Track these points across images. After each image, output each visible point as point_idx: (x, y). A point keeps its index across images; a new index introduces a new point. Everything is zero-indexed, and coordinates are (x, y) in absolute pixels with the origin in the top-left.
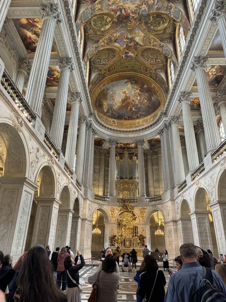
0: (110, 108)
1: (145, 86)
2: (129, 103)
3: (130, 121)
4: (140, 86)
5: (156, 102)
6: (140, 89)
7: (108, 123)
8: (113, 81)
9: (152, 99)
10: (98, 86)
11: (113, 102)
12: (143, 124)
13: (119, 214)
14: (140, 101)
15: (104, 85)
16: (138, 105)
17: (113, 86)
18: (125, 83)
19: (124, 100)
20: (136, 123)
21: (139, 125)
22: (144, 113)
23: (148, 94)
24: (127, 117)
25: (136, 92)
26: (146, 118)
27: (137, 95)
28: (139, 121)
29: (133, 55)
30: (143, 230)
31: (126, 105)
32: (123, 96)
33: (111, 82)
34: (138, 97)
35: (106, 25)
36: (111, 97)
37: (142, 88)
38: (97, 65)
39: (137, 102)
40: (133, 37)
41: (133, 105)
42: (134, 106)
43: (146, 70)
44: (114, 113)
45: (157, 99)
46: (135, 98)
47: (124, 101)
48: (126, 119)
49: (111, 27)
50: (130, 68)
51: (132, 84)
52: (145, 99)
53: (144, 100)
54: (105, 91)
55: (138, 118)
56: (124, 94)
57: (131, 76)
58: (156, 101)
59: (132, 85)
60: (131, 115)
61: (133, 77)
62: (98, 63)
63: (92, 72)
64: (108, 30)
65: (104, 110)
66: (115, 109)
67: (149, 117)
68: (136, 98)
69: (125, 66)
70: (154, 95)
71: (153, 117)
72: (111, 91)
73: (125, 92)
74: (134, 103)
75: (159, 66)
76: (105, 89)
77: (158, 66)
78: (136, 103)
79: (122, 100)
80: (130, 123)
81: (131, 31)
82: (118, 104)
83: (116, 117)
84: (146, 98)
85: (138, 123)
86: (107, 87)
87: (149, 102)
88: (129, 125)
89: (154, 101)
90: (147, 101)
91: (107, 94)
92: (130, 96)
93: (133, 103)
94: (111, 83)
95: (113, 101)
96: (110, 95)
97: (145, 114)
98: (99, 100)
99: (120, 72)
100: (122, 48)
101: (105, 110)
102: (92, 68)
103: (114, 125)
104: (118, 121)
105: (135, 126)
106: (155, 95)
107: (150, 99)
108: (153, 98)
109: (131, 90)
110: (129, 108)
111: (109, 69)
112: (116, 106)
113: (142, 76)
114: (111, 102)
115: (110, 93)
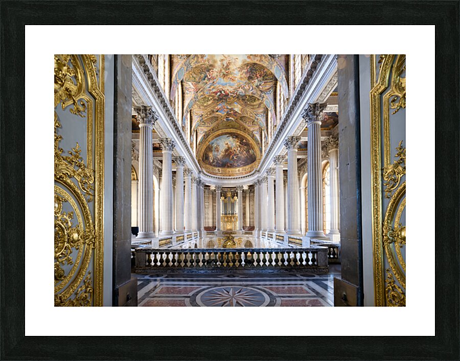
0: (215, 158)
1: (244, 141)
2: (231, 152)
3: (232, 169)
4: (240, 140)
6: (240, 142)
7: (214, 172)
8: (217, 137)
9: (250, 153)
10: (204, 144)
11: (218, 152)
13: (224, 242)
14: (240, 152)
15: (209, 141)
16: (239, 154)
17: (217, 140)
18: (228, 137)
21: (239, 173)
22: (243, 162)
23: (246, 147)
24: (229, 164)
25: (237, 144)
26: (245, 167)
27: (237, 146)
28: (239, 169)
29: (233, 119)
31: (228, 154)
32: (226, 147)
33: (215, 138)
35: (208, 101)
36: (215, 149)
37: (242, 142)
40: (232, 108)
42: (235, 156)
43: (245, 130)
44: (219, 162)
45: (253, 153)
47: (226, 151)
48: (228, 167)
49: (212, 103)
50: (231, 126)
51: (233, 138)
53: (243, 152)
55: (238, 166)
57: (232, 132)
58: (253, 155)
60: (233, 163)
61: (234, 133)
63: (199, 134)
64: (210, 105)
67: (247, 167)
68: (237, 148)
69: (227, 126)
73: (227, 144)
76: (210, 144)
77: (254, 127)
78: (236, 153)
81: (230, 104)
82: (222, 154)
83: (220, 165)
84: (245, 150)
85: (239, 171)
86: (212, 142)
87: (248, 154)
88: (231, 172)
90: (246, 152)
91: (212, 147)
92: (232, 147)
93: (234, 153)
97: (244, 164)
98: (206, 154)
100: (223, 115)
101: (211, 161)
103: (219, 173)
104: (222, 169)
105: (236, 173)
106: (252, 149)
107: (248, 152)
108: (250, 151)
109: (232, 142)
110: (231, 156)
112: (220, 156)
113: (241, 133)
114: (216, 153)
115: (215, 145)
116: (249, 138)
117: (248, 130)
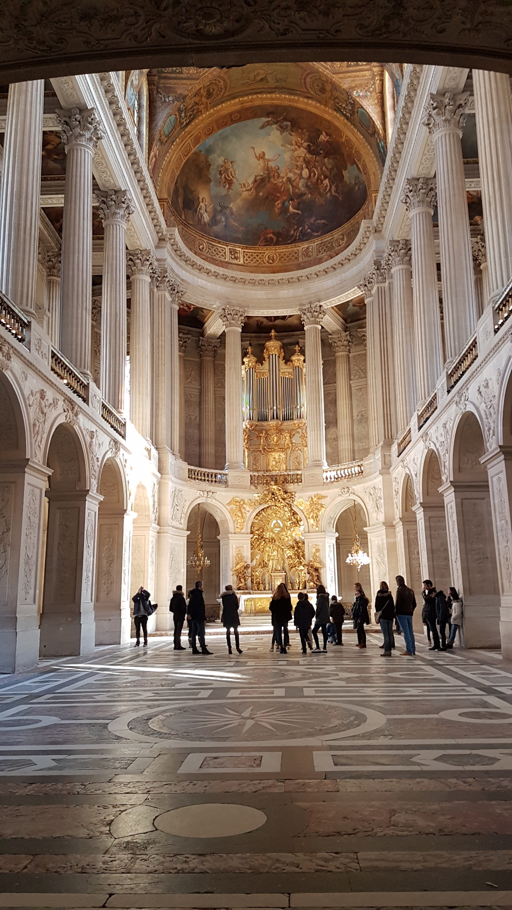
0: (219, 208)
1: (323, 138)
2: (276, 189)
3: (283, 249)
4: (306, 137)
5: (357, 188)
6: (308, 145)
7: (217, 257)
8: (226, 125)
9: (345, 179)
10: (178, 145)
11: (229, 188)
12: (320, 256)
13: (255, 514)
14: (309, 183)
15: (197, 140)
16: (305, 194)
17: (225, 138)
18: (262, 127)
19: (263, 180)
20: (300, 254)
21: (307, 259)
22: (323, 221)
23: (331, 161)
24: (273, 233)
25: (296, 153)
26: (327, 238)
27: (299, 163)
28: (308, 248)
30: (318, 550)
31: (267, 197)
33: (219, 128)
34: (302, 169)
36: (221, 174)
37: (314, 143)
38: (170, 81)
39: (300, 185)
41: (290, 194)
42: (292, 200)
43: (323, 90)
44: (233, 223)
45: (357, 178)
46: (295, 174)
47: (260, 183)
48: (269, 243)
50: (272, 83)
51: (282, 129)
52: (325, 177)
53: (322, 182)
54: (202, 158)
55: (305, 237)
56: (261, 161)
57: (277, 106)
58: (356, 184)
59: (282, 133)
60: (284, 228)
61: (286, 108)
62: (174, 75)
63: (159, 104)
65: (202, 215)
66: (234, 210)
67: (337, 234)
68: (298, 172)
69: (259, 78)
70: (349, 166)
71: (348, 235)
72: (219, 156)
73: (262, 156)
74: (291, 188)
75: (358, 76)
76: (201, 151)
77: (355, 77)
78: (297, 190)
79: (255, 181)
80: (282, 254)
82: (245, 194)
83: (240, 236)
84: (328, 173)
85: (306, 253)
86: (208, 145)
87: (337, 187)
88: (280, 260)
89: (350, 183)
90: (332, 182)
91: (208, 165)
92: (278, 168)
93: (288, 189)
94: (219, 132)
95: (227, 186)
96: (218, 167)
97: (326, 225)
98: (186, 188)
99: (243, 96)
101: (206, 218)
102: (158, 92)
103: (235, 261)
104: (246, 248)
105: (296, 262)
106: (352, 165)
107: (337, 178)
108: (345, 173)
109: (281, 148)
110: (278, 204)
111: (208, 91)
112: (239, 202)
113: (312, 106)
114: (223, 191)
115: (217, 160)
116: (339, 122)
117: (335, 87)
